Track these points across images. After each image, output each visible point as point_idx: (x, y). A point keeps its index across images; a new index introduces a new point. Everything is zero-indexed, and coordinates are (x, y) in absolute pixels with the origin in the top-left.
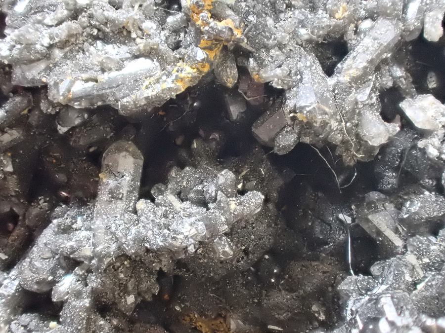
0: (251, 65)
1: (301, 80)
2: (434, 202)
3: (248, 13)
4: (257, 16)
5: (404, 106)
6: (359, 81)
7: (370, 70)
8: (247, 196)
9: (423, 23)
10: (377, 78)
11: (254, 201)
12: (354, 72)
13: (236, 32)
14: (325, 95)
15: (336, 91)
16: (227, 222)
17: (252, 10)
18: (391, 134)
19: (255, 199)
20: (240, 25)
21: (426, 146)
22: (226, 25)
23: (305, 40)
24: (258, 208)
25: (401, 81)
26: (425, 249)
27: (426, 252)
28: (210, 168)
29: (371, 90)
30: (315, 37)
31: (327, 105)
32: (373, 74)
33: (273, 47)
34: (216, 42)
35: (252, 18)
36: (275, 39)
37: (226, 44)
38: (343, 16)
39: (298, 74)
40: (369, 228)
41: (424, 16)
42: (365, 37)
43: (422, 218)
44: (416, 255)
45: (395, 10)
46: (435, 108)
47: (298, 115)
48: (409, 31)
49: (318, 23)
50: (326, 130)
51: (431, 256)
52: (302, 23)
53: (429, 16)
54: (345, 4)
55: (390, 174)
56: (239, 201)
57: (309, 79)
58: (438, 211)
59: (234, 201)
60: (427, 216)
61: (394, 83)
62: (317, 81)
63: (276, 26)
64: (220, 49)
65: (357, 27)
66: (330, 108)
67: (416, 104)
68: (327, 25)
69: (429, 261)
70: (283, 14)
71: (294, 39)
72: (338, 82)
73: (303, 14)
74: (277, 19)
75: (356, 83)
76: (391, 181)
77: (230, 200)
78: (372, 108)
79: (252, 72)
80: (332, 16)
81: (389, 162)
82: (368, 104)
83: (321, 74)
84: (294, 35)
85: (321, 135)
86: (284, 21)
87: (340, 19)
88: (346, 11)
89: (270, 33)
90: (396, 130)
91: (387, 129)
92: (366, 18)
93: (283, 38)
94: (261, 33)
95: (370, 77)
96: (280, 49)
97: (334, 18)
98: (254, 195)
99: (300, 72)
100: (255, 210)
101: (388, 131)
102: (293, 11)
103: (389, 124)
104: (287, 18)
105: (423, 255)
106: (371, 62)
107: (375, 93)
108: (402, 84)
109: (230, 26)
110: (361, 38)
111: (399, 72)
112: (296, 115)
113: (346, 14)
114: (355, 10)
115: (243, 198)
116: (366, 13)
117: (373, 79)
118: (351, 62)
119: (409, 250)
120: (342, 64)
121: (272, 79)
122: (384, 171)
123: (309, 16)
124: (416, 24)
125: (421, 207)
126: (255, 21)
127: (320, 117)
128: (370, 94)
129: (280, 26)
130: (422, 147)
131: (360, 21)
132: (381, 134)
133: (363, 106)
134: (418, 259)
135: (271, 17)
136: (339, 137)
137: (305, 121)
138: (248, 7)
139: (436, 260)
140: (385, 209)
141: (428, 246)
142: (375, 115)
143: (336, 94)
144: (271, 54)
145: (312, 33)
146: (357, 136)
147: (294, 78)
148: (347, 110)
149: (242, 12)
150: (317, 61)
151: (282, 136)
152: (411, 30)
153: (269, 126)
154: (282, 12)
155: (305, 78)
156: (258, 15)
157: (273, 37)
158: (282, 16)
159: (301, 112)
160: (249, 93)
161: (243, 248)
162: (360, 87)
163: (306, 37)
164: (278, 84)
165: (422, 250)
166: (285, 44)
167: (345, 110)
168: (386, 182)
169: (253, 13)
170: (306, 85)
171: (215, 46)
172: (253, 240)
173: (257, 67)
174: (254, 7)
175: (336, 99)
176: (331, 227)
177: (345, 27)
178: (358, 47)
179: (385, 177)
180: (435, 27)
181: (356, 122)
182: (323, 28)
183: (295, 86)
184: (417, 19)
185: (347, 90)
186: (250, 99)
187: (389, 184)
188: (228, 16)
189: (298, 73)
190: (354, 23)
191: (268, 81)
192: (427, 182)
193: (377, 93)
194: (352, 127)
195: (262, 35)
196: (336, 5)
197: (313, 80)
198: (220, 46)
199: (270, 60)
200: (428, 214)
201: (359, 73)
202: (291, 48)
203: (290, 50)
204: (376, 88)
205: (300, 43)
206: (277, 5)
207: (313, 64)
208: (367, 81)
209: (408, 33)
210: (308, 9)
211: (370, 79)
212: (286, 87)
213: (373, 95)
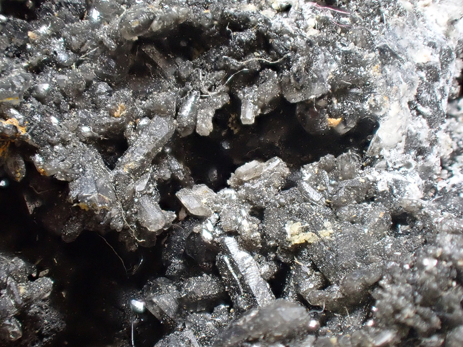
0: (37, 161)
1: (83, 173)
2: (209, 282)
3: (33, 113)
4: (41, 116)
5: (179, 195)
6: (137, 173)
7: (147, 163)
8: (37, 281)
9: (196, 120)
10: (154, 171)
11: (43, 285)
12: (132, 165)
13: (20, 129)
14: (105, 186)
15: (117, 183)
16: (17, 305)
17: (37, 110)
18: (168, 220)
19: (45, 284)
20: (24, 124)
21: (201, 230)
22: (11, 124)
23: (88, 138)
24: (47, 292)
25: (179, 174)
26: (201, 325)
27: (202, 328)
28: (4, 258)
29: (148, 181)
30: (96, 134)
31: (107, 195)
32: (150, 167)
33: (57, 144)
34: (3, 140)
35: (37, 118)
36: (59, 136)
37: (13, 141)
38: (122, 114)
39: (80, 168)
40: (154, 309)
41: (197, 113)
42: (142, 133)
43: (198, 297)
44: (193, 331)
45: (168, 108)
46: (208, 196)
47: (81, 204)
48: (183, 127)
49: (99, 121)
50: (106, 217)
51: (207, 331)
52: (85, 122)
53: (200, 114)
54: (123, 104)
55: (177, 261)
56: (28, 286)
57: (90, 171)
58: (213, 290)
59: (24, 286)
60: (202, 294)
61: (173, 175)
62: (98, 173)
63: (61, 124)
64: (8, 146)
65: (135, 124)
66: (109, 197)
67: (191, 193)
68: (107, 123)
69: (205, 336)
70: (67, 114)
71: (77, 136)
72: (119, 174)
73: (86, 113)
74: (61, 119)
75: (134, 174)
76: (177, 267)
77: (20, 285)
78: (150, 198)
79: (38, 166)
80: (111, 114)
81: (175, 249)
82: (146, 193)
83: (103, 167)
84: (77, 132)
85: (102, 222)
86: (68, 120)
87: (118, 117)
88: (124, 110)
89: (53, 131)
90: (173, 217)
91: (164, 216)
92: (144, 117)
93: (66, 135)
94: (45, 131)
95: (148, 169)
96: (64, 145)
97: (114, 116)
98: (43, 280)
99: (82, 166)
100: (44, 294)
101: (165, 218)
102: (76, 111)
103: (166, 212)
104: (70, 118)
105: (199, 331)
106: (148, 155)
107: (153, 184)
108: (180, 176)
109: (15, 125)
110: (139, 134)
111: (177, 165)
112: (78, 204)
113: (124, 112)
114: (133, 109)
115: (32, 284)
116: (143, 112)
117: (151, 171)
118: (129, 156)
119: (187, 327)
120: (122, 158)
121: (56, 172)
122: (171, 258)
123: (92, 116)
124: (189, 120)
125: (197, 287)
126: (39, 120)
127: (100, 206)
128: (147, 185)
129: (64, 125)
130: (197, 232)
131: (139, 120)
132: (158, 220)
133: (142, 196)
134: (195, 334)
135: (55, 116)
136: (121, 225)
137: (87, 209)
138: (33, 107)
139: (211, 335)
140: (168, 292)
141: (204, 322)
142: (153, 204)
143: (116, 185)
144: (55, 150)
145: (94, 130)
146: (137, 223)
147: (76, 171)
148: (126, 199)
149: (27, 112)
150: (99, 156)
151: (68, 224)
152: (185, 126)
153: (57, 217)
154: (66, 112)
155: (87, 171)
156: (43, 114)
157: (56, 134)
158: (66, 115)
159: (82, 201)
160: (39, 188)
161: (37, 331)
162: (139, 179)
163: (89, 134)
164: (61, 177)
165: (199, 326)
166: (69, 141)
167: (124, 199)
168: (172, 268)
169: (38, 113)
170: (88, 177)
171: (3, 144)
172: (46, 324)
173: (42, 162)
174: (39, 107)
175: (116, 190)
176: (125, 314)
177: (124, 124)
178: (136, 142)
179: (172, 264)
180: (205, 123)
181: (135, 210)
182: (104, 126)
183: (78, 178)
184: (190, 116)
185: (127, 181)
186: (40, 193)
187: (174, 270)
188: (13, 115)
189: (80, 166)
190: (132, 121)
191: (52, 174)
192: (204, 265)
193: (155, 184)
194: (131, 215)
195: (46, 133)
196: (114, 104)
197: (95, 173)
198: (7, 143)
199: (54, 155)
200: (203, 293)
201: (137, 166)
202: (75, 144)
203: (74, 146)
204: (154, 180)
205: (84, 140)
206: (61, 106)
207: (95, 159)
208: (144, 173)
209: (183, 129)
210: (91, 109)
211: (147, 171)
212: (69, 179)
213: (151, 185)
